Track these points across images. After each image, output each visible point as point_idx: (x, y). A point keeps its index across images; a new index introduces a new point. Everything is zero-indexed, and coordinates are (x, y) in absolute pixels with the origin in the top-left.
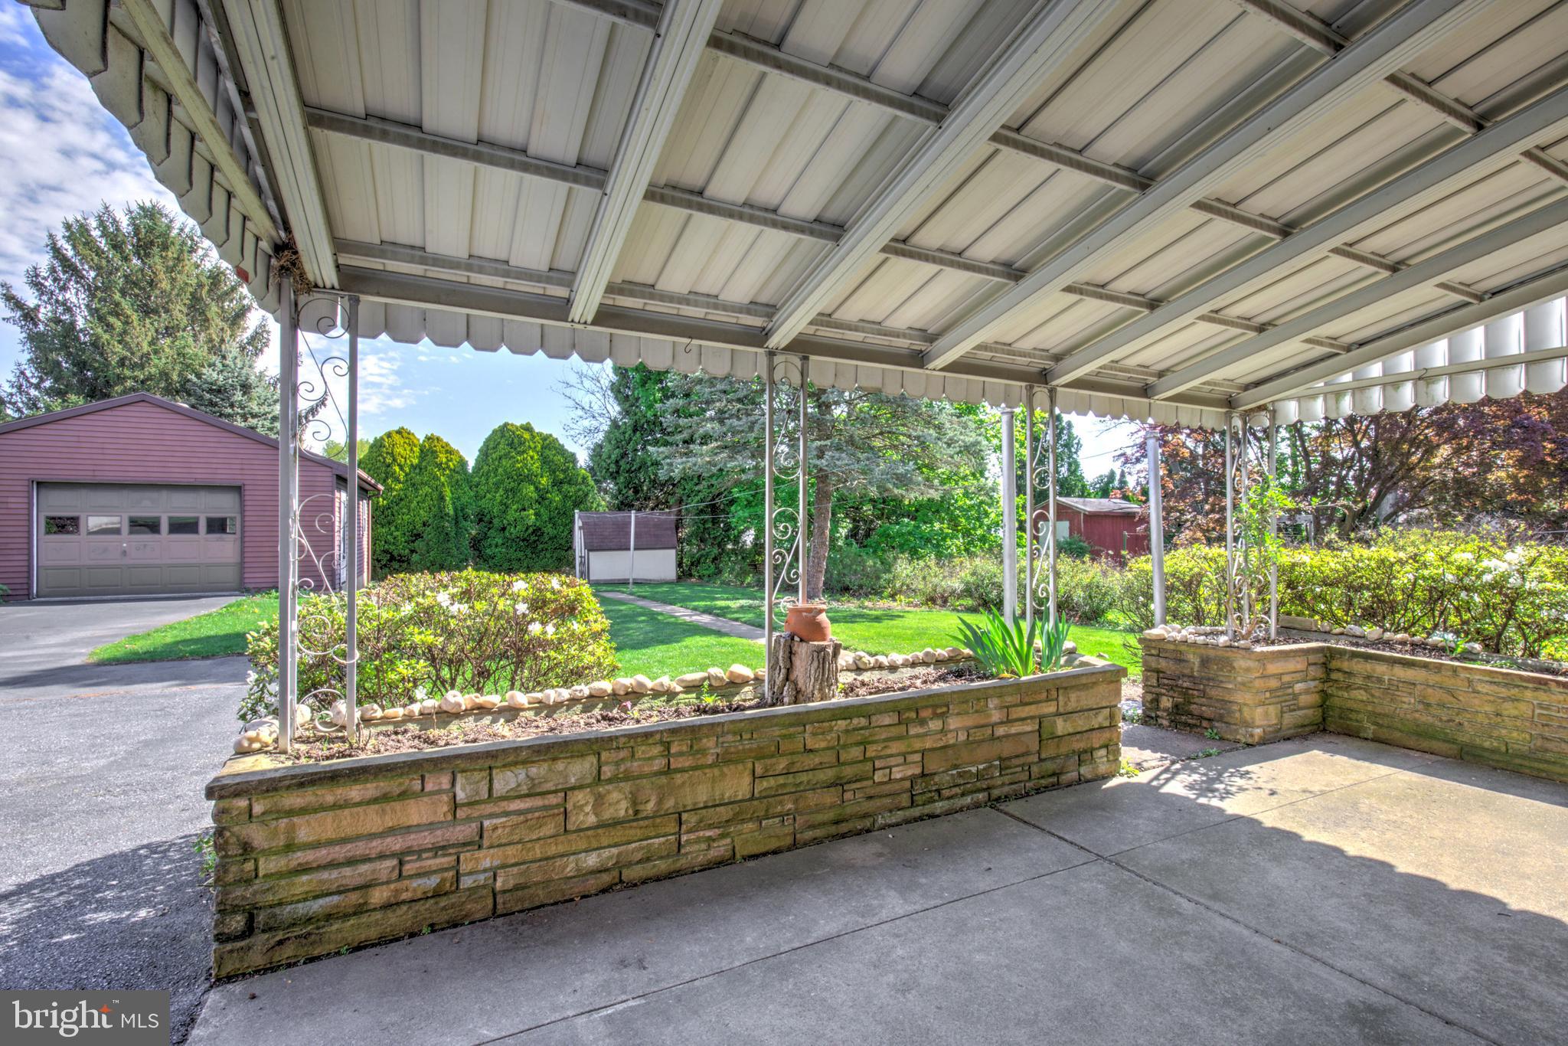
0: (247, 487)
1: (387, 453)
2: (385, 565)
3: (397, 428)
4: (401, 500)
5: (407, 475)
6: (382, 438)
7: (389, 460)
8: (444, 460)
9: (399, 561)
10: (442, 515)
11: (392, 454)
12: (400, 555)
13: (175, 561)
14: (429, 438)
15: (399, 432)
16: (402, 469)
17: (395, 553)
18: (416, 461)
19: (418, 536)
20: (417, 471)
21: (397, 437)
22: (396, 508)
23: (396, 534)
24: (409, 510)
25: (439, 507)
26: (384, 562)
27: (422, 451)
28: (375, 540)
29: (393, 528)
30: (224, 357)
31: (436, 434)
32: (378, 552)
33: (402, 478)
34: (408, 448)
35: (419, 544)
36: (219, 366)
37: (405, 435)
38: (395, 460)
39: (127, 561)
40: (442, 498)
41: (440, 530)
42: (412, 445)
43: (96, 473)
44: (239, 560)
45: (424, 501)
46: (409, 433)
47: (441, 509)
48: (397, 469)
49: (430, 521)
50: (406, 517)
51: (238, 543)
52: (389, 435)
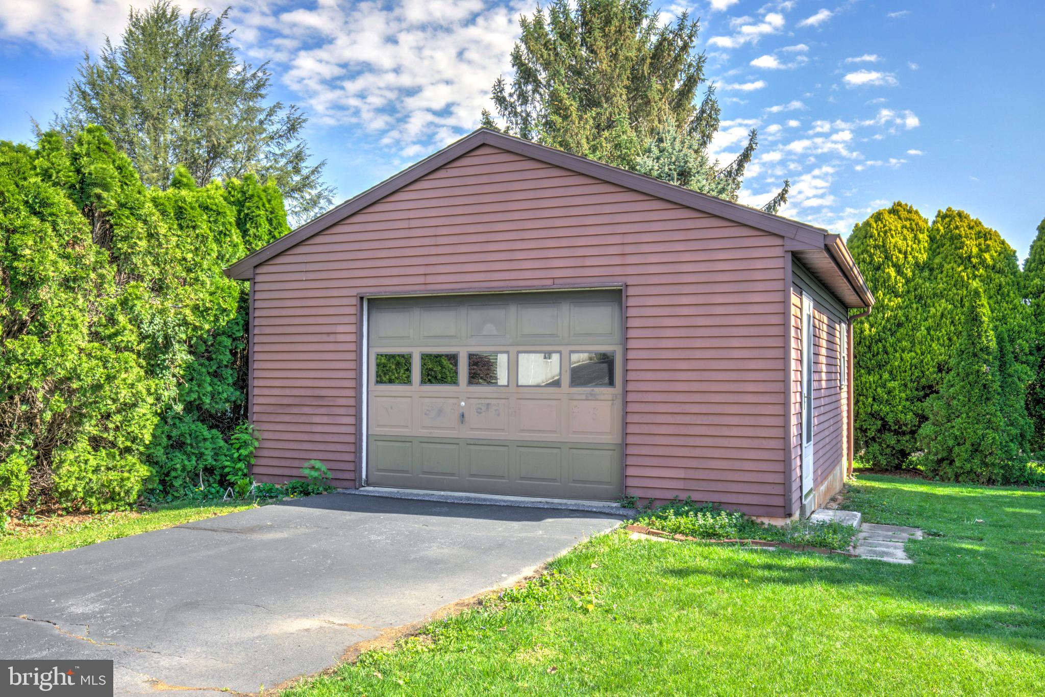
0: (631, 291)
1: (876, 247)
2: (873, 439)
3: (888, 205)
4: (900, 325)
5: (908, 281)
6: (867, 224)
7: (878, 258)
8: (975, 250)
9: (896, 433)
10: (975, 352)
11: (884, 248)
12: (897, 422)
13: (526, 436)
14: (942, 216)
15: (893, 211)
16: (899, 272)
17: (890, 419)
18: (923, 257)
19: (929, 390)
20: (926, 273)
21: (890, 219)
22: (891, 340)
23: (891, 385)
24: (913, 344)
25: (970, 336)
26: (871, 434)
27: (932, 239)
28: (859, 394)
29: (886, 376)
30: (661, 140)
31: (956, 208)
32: (863, 416)
33: (900, 287)
34: (910, 236)
35: (932, 405)
36: (655, 150)
37: (904, 214)
38: (888, 257)
39: (466, 433)
40: (974, 319)
41: (972, 379)
42: (916, 229)
43: (430, 279)
44: (619, 442)
45: (938, 326)
46: (910, 212)
47: (973, 340)
48: (892, 272)
49: (952, 362)
50: (907, 356)
51: (619, 402)
52: (878, 217)
